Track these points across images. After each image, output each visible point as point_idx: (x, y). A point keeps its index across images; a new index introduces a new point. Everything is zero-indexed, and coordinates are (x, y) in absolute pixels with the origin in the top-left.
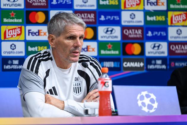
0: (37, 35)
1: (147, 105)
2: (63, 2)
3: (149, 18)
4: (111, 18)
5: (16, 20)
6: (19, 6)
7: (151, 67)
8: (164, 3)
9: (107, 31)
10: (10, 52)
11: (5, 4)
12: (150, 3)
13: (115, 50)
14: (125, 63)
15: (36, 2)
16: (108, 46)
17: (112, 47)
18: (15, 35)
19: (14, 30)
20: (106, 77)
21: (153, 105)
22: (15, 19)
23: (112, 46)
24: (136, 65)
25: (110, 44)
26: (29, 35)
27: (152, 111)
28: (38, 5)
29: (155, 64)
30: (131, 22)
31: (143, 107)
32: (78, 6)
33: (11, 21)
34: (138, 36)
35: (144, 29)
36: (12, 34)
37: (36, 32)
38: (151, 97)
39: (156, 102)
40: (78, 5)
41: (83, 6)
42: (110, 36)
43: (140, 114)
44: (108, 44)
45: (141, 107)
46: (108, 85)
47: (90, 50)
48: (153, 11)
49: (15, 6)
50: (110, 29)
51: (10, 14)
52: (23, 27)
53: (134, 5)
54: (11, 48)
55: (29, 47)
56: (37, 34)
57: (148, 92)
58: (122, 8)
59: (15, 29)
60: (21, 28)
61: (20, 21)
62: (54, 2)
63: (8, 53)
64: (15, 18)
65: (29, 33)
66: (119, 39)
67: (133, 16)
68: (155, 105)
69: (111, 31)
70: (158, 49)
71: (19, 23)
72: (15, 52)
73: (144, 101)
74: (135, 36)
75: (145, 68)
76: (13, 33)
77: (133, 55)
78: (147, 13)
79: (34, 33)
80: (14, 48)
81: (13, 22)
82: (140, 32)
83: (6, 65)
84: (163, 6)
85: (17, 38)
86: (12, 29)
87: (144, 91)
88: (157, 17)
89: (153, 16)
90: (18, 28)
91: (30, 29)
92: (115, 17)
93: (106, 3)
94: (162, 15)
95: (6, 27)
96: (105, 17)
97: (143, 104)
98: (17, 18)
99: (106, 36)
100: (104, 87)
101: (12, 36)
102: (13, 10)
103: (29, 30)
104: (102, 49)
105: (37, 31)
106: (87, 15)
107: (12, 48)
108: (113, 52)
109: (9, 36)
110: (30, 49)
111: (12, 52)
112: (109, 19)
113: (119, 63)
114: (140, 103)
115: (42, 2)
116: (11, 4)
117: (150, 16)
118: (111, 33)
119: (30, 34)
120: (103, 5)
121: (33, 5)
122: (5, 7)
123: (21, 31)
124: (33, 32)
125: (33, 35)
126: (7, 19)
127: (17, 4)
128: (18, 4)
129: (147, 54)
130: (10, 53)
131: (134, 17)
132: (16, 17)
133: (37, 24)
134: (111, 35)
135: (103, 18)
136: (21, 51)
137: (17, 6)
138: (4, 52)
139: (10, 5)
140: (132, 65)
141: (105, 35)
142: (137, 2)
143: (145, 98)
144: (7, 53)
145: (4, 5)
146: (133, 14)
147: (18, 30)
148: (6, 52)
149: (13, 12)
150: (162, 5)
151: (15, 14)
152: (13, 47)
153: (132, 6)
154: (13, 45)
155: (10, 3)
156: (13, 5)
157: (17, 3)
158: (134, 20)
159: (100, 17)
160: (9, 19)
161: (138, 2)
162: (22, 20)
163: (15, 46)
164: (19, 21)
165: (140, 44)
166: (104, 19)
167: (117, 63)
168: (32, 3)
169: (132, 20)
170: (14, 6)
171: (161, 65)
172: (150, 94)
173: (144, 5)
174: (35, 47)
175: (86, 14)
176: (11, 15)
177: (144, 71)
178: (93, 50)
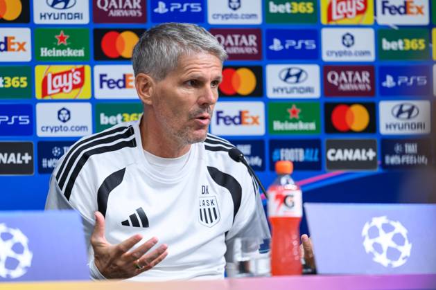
0: (120, 88)
1: (385, 249)
2: (182, 8)
3: (386, 45)
4: (297, 45)
5: (70, 53)
6: (77, 18)
7: (393, 160)
8: (422, 7)
9: (288, 76)
10: (56, 127)
11: (43, 14)
12: (390, 9)
13: (306, 120)
14: (332, 151)
15: (118, 9)
16: (289, 111)
17: (300, 114)
18: (67, 88)
19: (65, 76)
20: (288, 183)
21: (400, 248)
22: (68, 49)
23: (299, 111)
24: (358, 155)
25: (294, 107)
26: (101, 87)
27: (398, 263)
28: (123, 15)
29: (402, 154)
30: (345, 53)
31: (376, 254)
32: (217, 18)
33: (59, 53)
34: (362, 87)
35: (377, 70)
36: (60, 85)
37: (119, 80)
38: (396, 231)
39: (407, 242)
40: (218, 15)
41: (231, 16)
42: (296, 88)
43: (370, 272)
44: (290, 106)
45: (371, 255)
46: (293, 203)
47: (246, 120)
48: (396, 28)
49: (69, 19)
50: (293, 72)
51: (56, 37)
52: (87, 68)
53: (351, 13)
54: (59, 118)
55: (102, 115)
56: (121, 84)
57: (388, 218)
58: (324, 20)
59: (68, 72)
60: (82, 70)
61: (81, 53)
62: (161, 8)
63: (52, 130)
64: (68, 46)
65: (102, 81)
66: (317, 94)
67: (348, 41)
68: (406, 250)
69: (298, 75)
70: (409, 117)
71: (78, 58)
72: (69, 128)
73: (378, 240)
74: (355, 87)
75: (379, 162)
76: (62, 82)
77: (350, 132)
78: (382, 33)
79: (114, 82)
80: (67, 117)
81: (62, 57)
82: (366, 76)
83: (48, 159)
84: (420, 15)
85: (73, 94)
86: (62, 74)
87: (378, 215)
88: (407, 41)
89: (397, 40)
90: (77, 70)
91: (103, 73)
92: (307, 43)
93: (285, 10)
94: (418, 37)
95: (47, 70)
96: (283, 44)
97: (378, 247)
98: (73, 48)
99: (286, 88)
100: (283, 207)
101: (61, 90)
102: (64, 28)
103: (102, 76)
104: (276, 120)
105: (122, 77)
106: (240, 39)
107: (62, 119)
108: (302, 126)
109: (53, 88)
110: (105, 120)
111: (61, 127)
112: (291, 48)
113: (317, 152)
114: (368, 245)
115: (133, 9)
116: (58, 14)
117: (390, 40)
118: (297, 82)
119: (105, 84)
120: (278, 13)
121: (110, 15)
122: (43, 22)
123: (82, 76)
124: (110, 80)
125: (112, 86)
126: (50, 50)
127: (73, 13)
128: (76, 14)
129: (383, 130)
130: (56, 131)
131: (350, 42)
132: (70, 43)
133: (121, 60)
134: (298, 85)
135: (277, 45)
136: (84, 125)
137: (72, 19)
138: (42, 127)
139: (56, 17)
140: (348, 155)
141: (283, 84)
142: (357, 5)
143: (382, 232)
144: (49, 129)
145: (41, 16)
146: (348, 34)
147: (76, 75)
148: (47, 128)
149: (62, 32)
150: (417, 13)
151: (68, 37)
152: (64, 116)
153: (345, 15)
154: (62, 112)
155: (56, 12)
156: (63, 16)
157: (73, 10)
158: (352, 49)
159: (272, 43)
160: (54, 49)
161: (362, 6)
162: (85, 53)
163: (69, 113)
164: (78, 53)
165: (366, 105)
166: (281, 48)
167: (312, 151)
168: (109, 10)
169: (347, 49)
170: (65, 18)
171: (416, 155)
172: (393, 223)
173: (375, 14)
174: (116, 115)
175: (236, 37)
176: (59, 40)
177: (378, 170)
178: (255, 120)
